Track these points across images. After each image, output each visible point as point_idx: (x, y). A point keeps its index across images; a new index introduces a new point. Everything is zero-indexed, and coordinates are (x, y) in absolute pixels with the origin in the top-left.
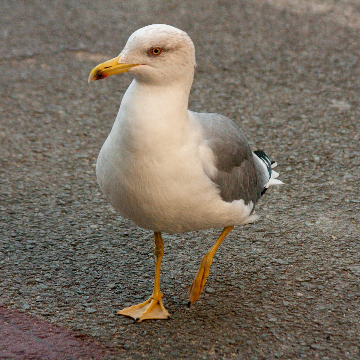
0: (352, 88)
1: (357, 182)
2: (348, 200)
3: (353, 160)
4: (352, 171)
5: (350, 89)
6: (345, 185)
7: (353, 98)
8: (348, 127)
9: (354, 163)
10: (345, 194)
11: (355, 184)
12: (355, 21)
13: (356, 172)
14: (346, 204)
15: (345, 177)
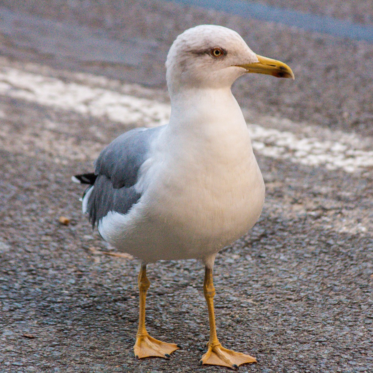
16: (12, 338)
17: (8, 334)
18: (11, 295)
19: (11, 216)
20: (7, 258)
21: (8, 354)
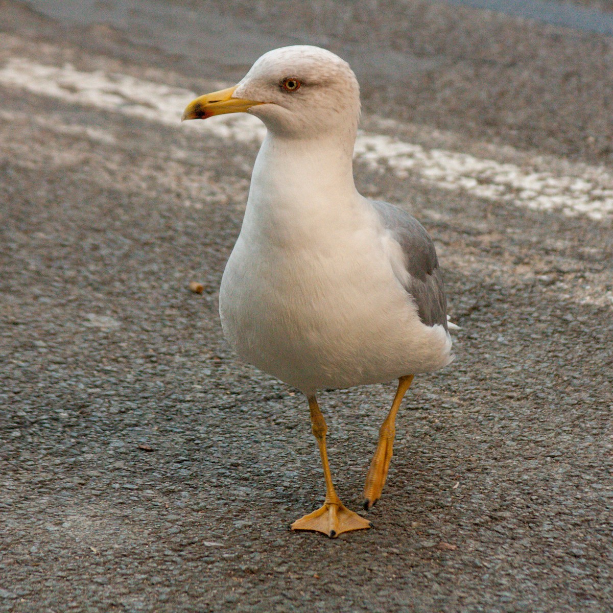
0: (123, 294)
1: (133, 454)
2: (117, 486)
3: (125, 416)
4: (124, 435)
5: (118, 295)
6: (111, 460)
7: (124, 310)
8: (116, 360)
9: (127, 421)
10: (113, 474)
11: (129, 458)
12: (125, 179)
13: (130, 437)
14: (114, 492)
15: (111, 446)
16: (123, 450)
17: (117, 445)
18: (122, 391)
19: (122, 281)
20: (115, 339)
21: (116, 473)
